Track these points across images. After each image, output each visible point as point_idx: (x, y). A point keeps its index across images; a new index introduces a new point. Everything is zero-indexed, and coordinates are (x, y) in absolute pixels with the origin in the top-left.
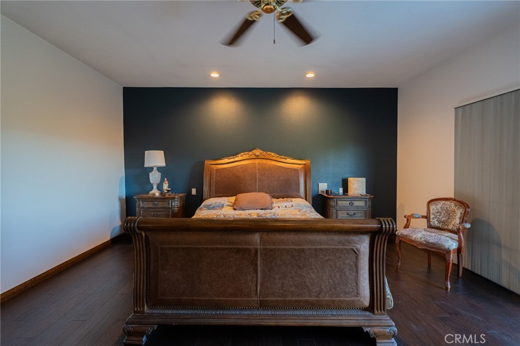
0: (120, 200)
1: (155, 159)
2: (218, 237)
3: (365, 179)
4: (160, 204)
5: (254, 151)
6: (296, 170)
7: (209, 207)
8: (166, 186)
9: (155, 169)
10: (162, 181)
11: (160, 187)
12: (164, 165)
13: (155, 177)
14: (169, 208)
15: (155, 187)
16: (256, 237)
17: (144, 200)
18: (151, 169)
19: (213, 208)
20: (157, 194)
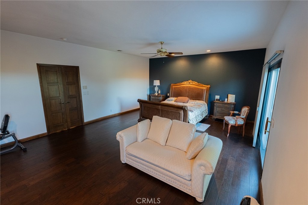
0: (148, 95)
1: (157, 83)
2: (153, 105)
3: (235, 96)
4: (157, 98)
5: (189, 81)
6: (202, 90)
7: (168, 100)
8: (159, 92)
9: (157, 86)
10: (158, 90)
11: (158, 92)
12: (159, 85)
13: (156, 89)
14: (159, 99)
15: (156, 92)
16: (160, 107)
17: (152, 96)
18: (155, 86)
19: (169, 101)
20: (157, 95)
